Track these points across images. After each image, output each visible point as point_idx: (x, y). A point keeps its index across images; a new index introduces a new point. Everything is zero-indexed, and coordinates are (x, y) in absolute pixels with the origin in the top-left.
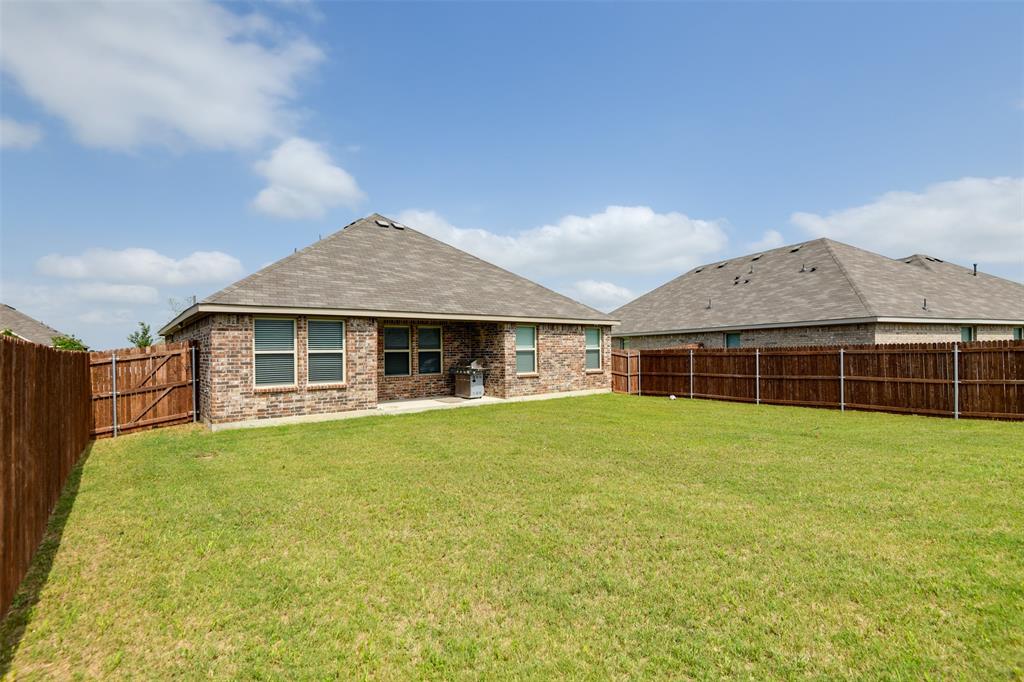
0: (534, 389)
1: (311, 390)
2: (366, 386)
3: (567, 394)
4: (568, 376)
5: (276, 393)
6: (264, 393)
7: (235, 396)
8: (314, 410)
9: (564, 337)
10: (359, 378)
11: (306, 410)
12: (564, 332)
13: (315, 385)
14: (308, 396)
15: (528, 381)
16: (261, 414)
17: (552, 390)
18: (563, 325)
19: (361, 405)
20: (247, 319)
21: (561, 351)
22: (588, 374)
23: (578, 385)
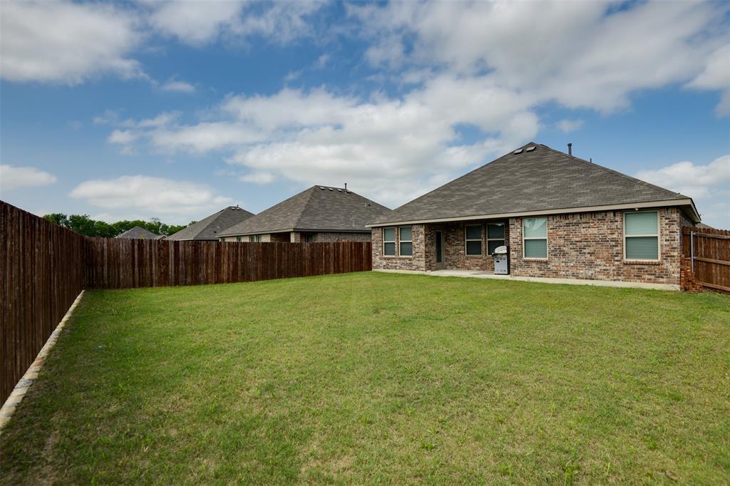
0: (541, 272)
1: (400, 259)
2: (420, 259)
3: (590, 283)
4: (591, 264)
5: (389, 259)
6: (385, 259)
7: (377, 258)
8: (400, 268)
9: (584, 225)
10: (417, 255)
11: (398, 268)
12: (583, 220)
13: (402, 256)
14: (398, 262)
15: (534, 265)
16: (385, 267)
17: (566, 276)
18: (581, 214)
19: (418, 268)
20: (380, 229)
21: (577, 239)
22: (626, 264)
23: (608, 275)
